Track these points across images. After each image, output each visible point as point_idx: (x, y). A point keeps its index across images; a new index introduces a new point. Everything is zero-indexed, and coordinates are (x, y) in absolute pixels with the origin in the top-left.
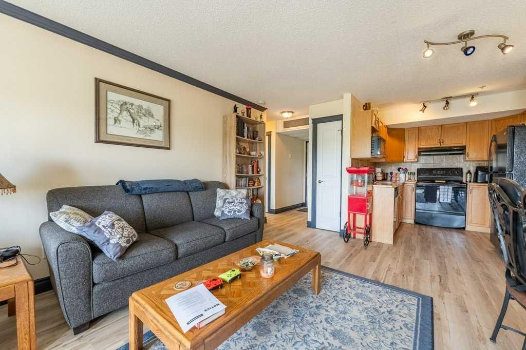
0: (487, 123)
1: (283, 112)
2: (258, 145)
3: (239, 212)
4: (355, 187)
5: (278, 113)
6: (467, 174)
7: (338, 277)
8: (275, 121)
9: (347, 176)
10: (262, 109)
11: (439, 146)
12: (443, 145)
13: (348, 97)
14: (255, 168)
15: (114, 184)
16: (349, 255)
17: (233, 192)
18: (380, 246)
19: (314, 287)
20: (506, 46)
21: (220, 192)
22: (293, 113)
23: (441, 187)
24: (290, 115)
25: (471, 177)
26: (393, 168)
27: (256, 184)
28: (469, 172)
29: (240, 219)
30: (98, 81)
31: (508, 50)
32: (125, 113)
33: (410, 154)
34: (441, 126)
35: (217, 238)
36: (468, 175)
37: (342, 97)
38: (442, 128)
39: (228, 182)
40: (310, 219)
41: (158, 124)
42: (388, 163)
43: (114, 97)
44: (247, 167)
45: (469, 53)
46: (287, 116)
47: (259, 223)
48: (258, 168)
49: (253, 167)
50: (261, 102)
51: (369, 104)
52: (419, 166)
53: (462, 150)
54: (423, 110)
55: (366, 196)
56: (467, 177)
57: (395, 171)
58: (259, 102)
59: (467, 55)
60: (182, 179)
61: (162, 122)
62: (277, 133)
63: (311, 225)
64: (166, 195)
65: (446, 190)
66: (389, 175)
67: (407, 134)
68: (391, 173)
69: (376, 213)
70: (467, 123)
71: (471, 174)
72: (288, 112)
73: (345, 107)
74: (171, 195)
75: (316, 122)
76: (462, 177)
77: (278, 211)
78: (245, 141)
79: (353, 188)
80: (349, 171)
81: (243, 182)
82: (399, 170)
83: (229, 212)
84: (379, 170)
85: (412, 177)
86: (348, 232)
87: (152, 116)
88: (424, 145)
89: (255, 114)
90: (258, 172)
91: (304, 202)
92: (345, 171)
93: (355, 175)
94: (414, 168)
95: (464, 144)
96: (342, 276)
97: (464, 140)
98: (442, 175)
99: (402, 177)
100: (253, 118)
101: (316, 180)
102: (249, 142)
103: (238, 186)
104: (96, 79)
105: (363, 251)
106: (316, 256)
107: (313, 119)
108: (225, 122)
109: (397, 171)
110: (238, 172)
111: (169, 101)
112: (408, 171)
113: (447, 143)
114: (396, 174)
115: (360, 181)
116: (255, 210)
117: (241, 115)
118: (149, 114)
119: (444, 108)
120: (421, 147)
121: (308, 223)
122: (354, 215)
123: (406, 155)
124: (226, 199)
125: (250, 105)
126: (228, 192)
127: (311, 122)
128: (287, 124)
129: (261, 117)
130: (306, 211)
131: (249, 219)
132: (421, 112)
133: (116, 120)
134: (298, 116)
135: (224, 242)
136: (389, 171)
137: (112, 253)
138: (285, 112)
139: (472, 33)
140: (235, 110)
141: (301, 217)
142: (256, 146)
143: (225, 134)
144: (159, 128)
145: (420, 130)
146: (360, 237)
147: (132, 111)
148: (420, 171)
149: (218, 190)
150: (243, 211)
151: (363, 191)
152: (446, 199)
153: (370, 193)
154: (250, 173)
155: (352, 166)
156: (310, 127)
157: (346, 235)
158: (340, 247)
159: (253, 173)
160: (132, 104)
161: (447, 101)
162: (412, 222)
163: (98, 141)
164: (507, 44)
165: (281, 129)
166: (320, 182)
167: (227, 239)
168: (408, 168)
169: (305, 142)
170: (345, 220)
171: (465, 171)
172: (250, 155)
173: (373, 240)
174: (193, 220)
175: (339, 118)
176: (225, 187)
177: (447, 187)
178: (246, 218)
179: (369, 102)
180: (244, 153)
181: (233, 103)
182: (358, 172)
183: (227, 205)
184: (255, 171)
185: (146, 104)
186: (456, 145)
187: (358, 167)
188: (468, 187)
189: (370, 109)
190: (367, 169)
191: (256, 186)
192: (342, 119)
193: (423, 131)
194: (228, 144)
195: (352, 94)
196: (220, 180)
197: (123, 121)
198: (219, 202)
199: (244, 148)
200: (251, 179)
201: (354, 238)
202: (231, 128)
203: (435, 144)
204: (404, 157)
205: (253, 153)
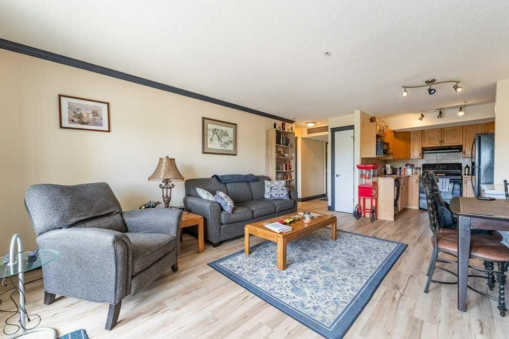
0: (480, 126)
1: (307, 123)
2: (290, 149)
3: (282, 195)
4: (364, 179)
5: (303, 124)
6: (465, 168)
7: (349, 235)
8: (300, 129)
9: (357, 171)
10: (291, 122)
11: (439, 145)
12: (443, 145)
13: (357, 114)
14: (288, 166)
15: (210, 177)
16: (358, 225)
17: (276, 183)
18: (383, 222)
19: (333, 237)
20: (458, 87)
21: (267, 183)
22: (315, 123)
23: (440, 179)
24: (313, 124)
25: (469, 171)
26: (402, 164)
27: (288, 178)
28: (467, 166)
29: (282, 199)
30: (204, 119)
31: (459, 90)
32: (215, 135)
33: (416, 153)
34: (441, 129)
35: (272, 209)
36: (467, 169)
37: (353, 113)
38: (442, 131)
39: (271, 177)
40: (330, 204)
41: (231, 140)
42: (397, 160)
43: (210, 126)
44: (282, 165)
45: (432, 92)
46: (311, 125)
47: (295, 203)
48: (290, 166)
49: (286, 165)
50: (292, 118)
51: (375, 118)
52: (424, 162)
53: (459, 148)
54: (421, 119)
55: (371, 185)
56: (465, 171)
57: (403, 167)
58: (291, 118)
59: (430, 93)
60: (244, 174)
61: (232, 138)
62: (302, 138)
63: (331, 208)
64: (238, 184)
65: (444, 181)
66: (398, 170)
67: (412, 135)
68: (400, 168)
69: (381, 197)
70: (463, 126)
71: (469, 168)
72: (312, 123)
73: (355, 119)
74: (241, 184)
75: (334, 130)
76: (461, 170)
77: (303, 200)
78: (281, 147)
79: (363, 180)
80: (359, 167)
81: (280, 176)
82: (406, 165)
83: (275, 195)
84: (388, 166)
85: (418, 171)
86: (359, 212)
87: (228, 136)
88: (426, 145)
89: (288, 126)
90: (290, 169)
91: (325, 193)
92: (356, 167)
93: (364, 170)
94: (420, 164)
95: (461, 144)
96: (351, 234)
97: (461, 140)
98: (444, 169)
99: (409, 171)
100: (286, 130)
101: (334, 174)
102: (283, 148)
103: (277, 179)
104: (203, 118)
105: (370, 224)
106: (334, 218)
107: (331, 129)
108: (267, 135)
109: (405, 167)
110: (277, 169)
111: (236, 125)
112: (415, 167)
113: (447, 143)
114: (405, 169)
115: (367, 175)
116: (292, 195)
117: (278, 129)
118: (226, 134)
119: (438, 117)
120: (425, 146)
121: (329, 207)
122: (364, 199)
123: (412, 153)
124: (272, 187)
125: (285, 121)
126: (272, 183)
127: (330, 130)
128: (310, 131)
129: (292, 128)
130: (327, 200)
131: (288, 199)
132: (420, 120)
133: (211, 139)
134: (320, 125)
135: (275, 212)
136: (398, 167)
137: (229, 209)
138: (309, 123)
139: (434, 81)
140: (275, 125)
141: (322, 204)
142: (288, 150)
143: (268, 143)
144: (231, 142)
145: (422, 133)
146: (368, 215)
147: (218, 134)
148: (425, 166)
149: (266, 181)
150: (285, 194)
151: (370, 182)
152: (444, 189)
153: (375, 183)
154: (284, 170)
155: (362, 164)
156: (329, 133)
157: (358, 214)
158: (353, 221)
159: (286, 170)
160: (218, 130)
161: (440, 111)
162: (417, 208)
163: (204, 153)
164: (458, 86)
165: (306, 135)
166: (337, 176)
167: (277, 210)
168: (414, 164)
169: (325, 143)
170: (357, 203)
171: (464, 166)
172: (284, 156)
173: (379, 218)
174: (253, 200)
175: (352, 127)
176: (269, 179)
177: (445, 179)
178: (287, 199)
179: (374, 116)
180: (280, 156)
181: (273, 121)
182: (366, 168)
183: (274, 190)
184: (288, 169)
185: (224, 129)
186: (454, 145)
187: (365, 164)
188: (463, 178)
189: (374, 122)
190: (371, 166)
191: (289, 179)
192: (353, 129)
193: (425, 134)
194: (270, 151)
195: (361, 111)
196: (265, 175)
197: (214, 140)
198: (267, 190)
199: (280, 152)
200: (285, 174)
201: (365, 217)
202: (272, 139)
203: (436, 144)
204: (410, 155)
205: (286, 155)
